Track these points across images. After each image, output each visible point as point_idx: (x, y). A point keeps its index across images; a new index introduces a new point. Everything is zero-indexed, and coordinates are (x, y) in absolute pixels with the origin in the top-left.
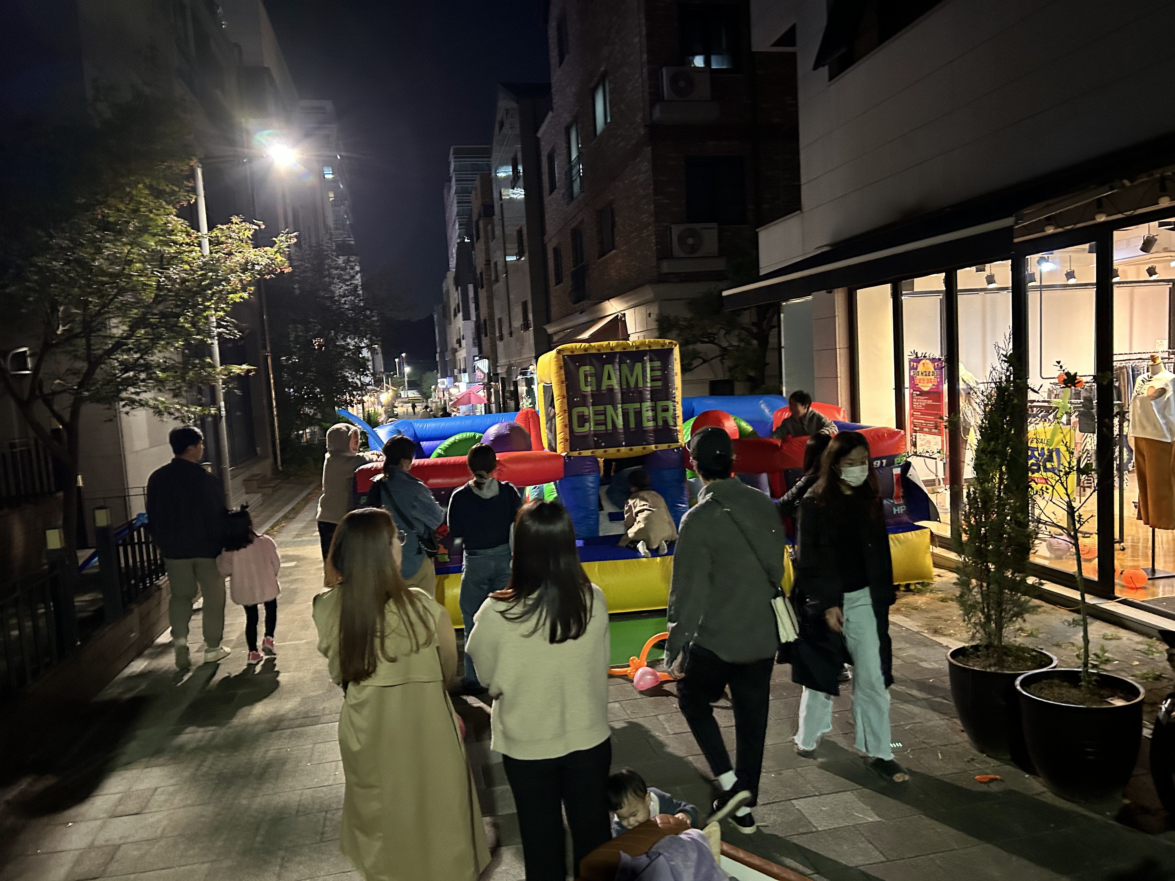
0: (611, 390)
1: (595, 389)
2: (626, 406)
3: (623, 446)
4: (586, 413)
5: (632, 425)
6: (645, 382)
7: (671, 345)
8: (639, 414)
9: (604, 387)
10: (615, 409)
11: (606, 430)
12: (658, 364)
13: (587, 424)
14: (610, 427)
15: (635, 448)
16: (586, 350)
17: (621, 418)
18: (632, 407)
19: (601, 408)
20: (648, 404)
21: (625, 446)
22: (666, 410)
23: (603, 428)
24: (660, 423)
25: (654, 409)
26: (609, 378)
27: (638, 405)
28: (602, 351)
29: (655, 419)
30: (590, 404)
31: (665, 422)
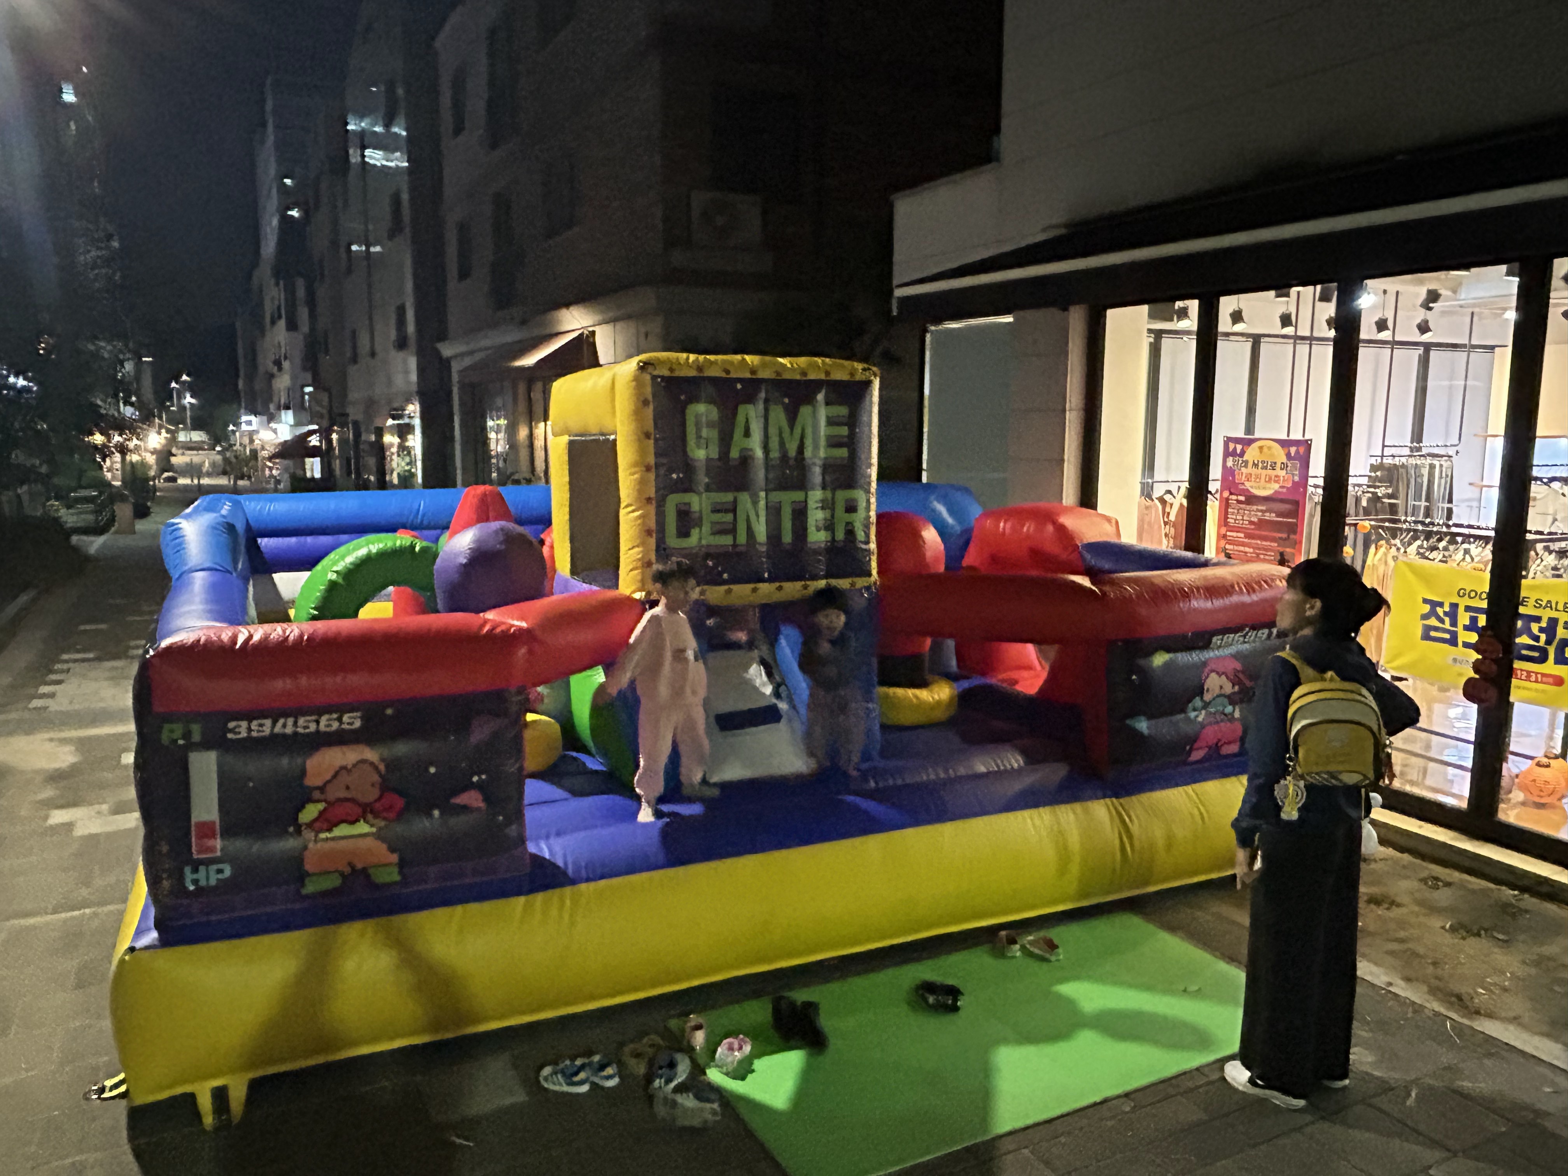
0: (746, 459)
1: (715, 455)
2: (776, 496)
3: (762, 580)
4: (695, 507)
5: (787, 537)
6: (816, 447)
7: (867, 373)
8: (800, 514)
9: (734, 454)
10: (755, 503)
11: (735, 545)
12: (842, 411)
13: (695, 533)
14: (742, 538)
15: (788, 586)
16: (700, 369)
17: (763, 519)
18: (788, 498)
19: (728, 497)
20: (816, 496)
21: (770, 580)
22: (851, 508)
23: (727, 540)
24: (840, 535)
25: (827, 505)
26: (747, 433)
27: (798, 496)
28: (733, 375)
29: (829, 527)
30: (701, 488)
31: (850, 532)
